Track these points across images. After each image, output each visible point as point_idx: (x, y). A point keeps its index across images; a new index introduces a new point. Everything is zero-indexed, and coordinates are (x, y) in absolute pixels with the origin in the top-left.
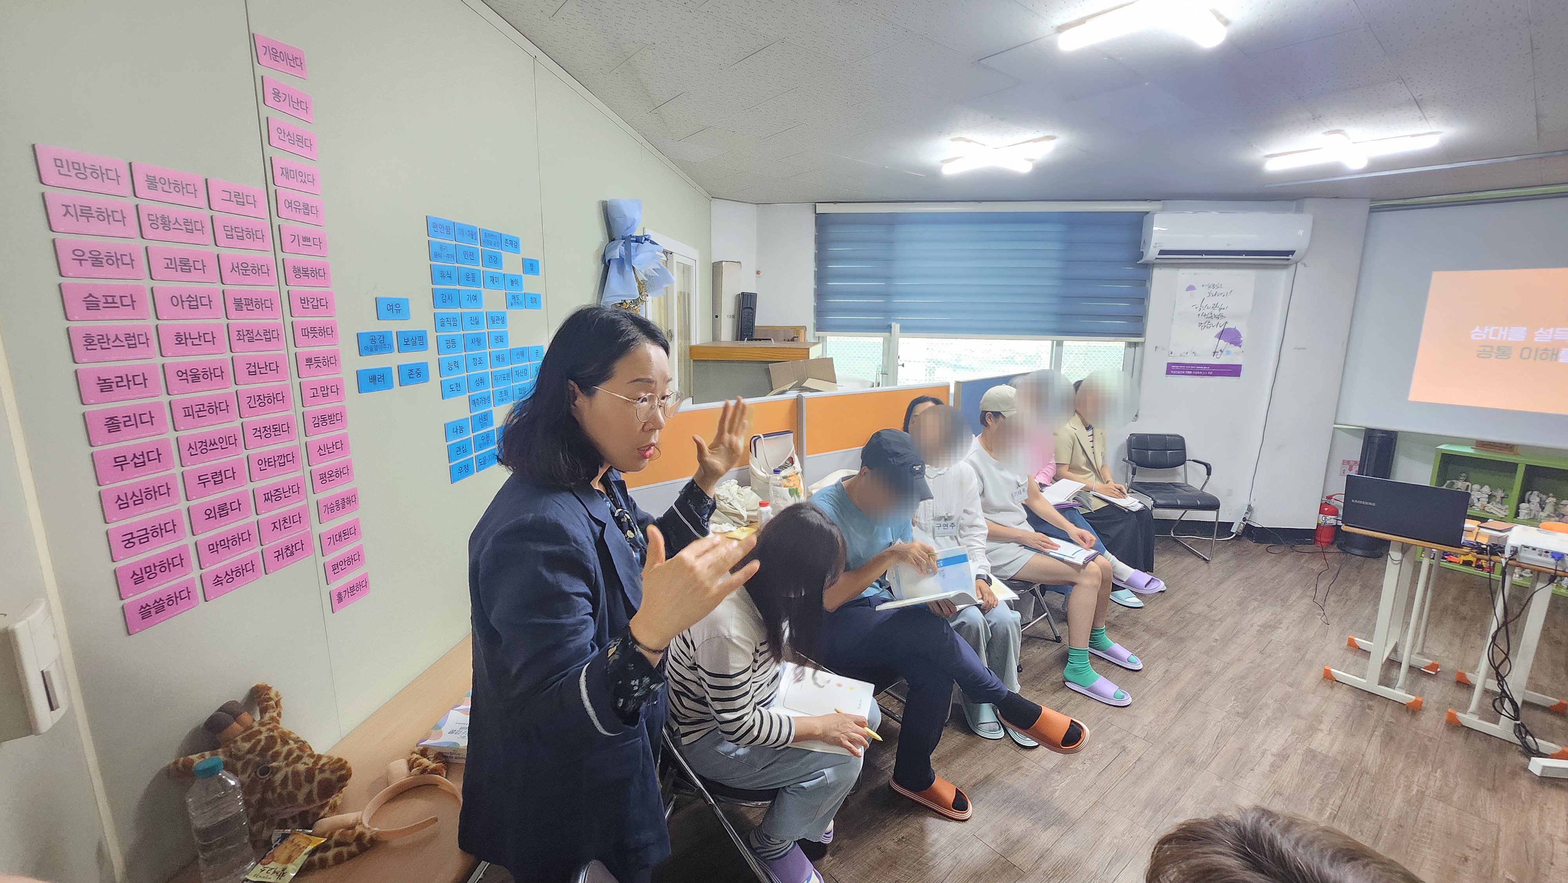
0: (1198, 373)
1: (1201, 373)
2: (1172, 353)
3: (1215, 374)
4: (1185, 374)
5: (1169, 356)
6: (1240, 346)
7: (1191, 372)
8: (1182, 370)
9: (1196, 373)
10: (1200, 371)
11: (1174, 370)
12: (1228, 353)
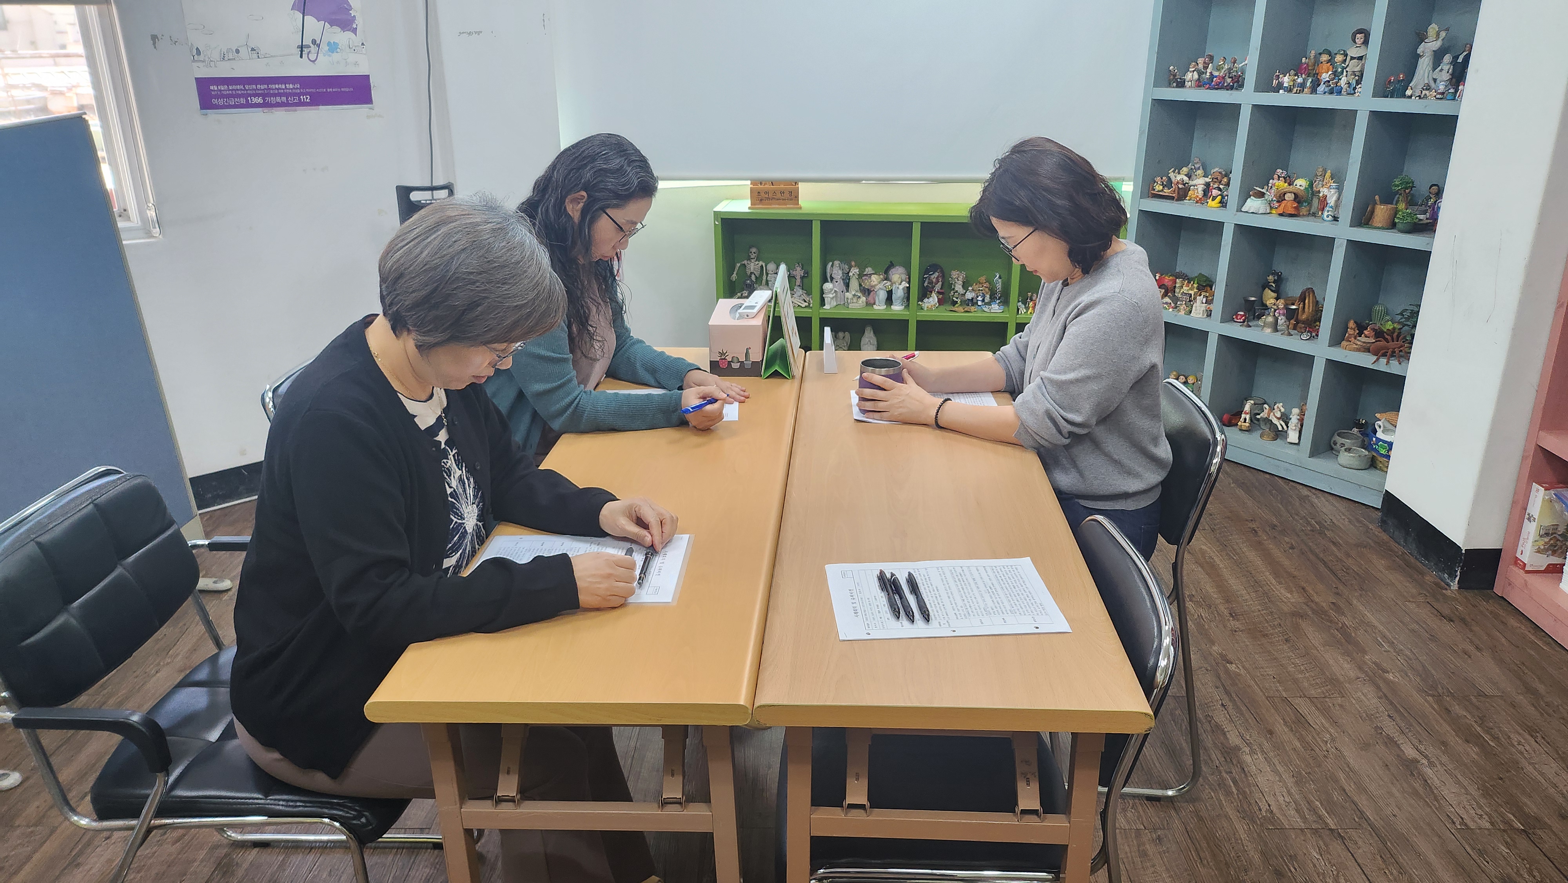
0: (278, 99)
1: (284, 99)
2: (198, 52)
3: (317, 100)
4: (248, 105)
5: (194, 60)
6: (354, 31)
7: (260, 100)
8: (239, 96)
9: (273, 100)
10: (280, 95)
11: (218, 97)
12: (333, 47)
